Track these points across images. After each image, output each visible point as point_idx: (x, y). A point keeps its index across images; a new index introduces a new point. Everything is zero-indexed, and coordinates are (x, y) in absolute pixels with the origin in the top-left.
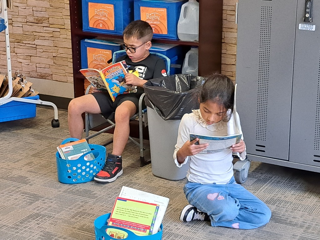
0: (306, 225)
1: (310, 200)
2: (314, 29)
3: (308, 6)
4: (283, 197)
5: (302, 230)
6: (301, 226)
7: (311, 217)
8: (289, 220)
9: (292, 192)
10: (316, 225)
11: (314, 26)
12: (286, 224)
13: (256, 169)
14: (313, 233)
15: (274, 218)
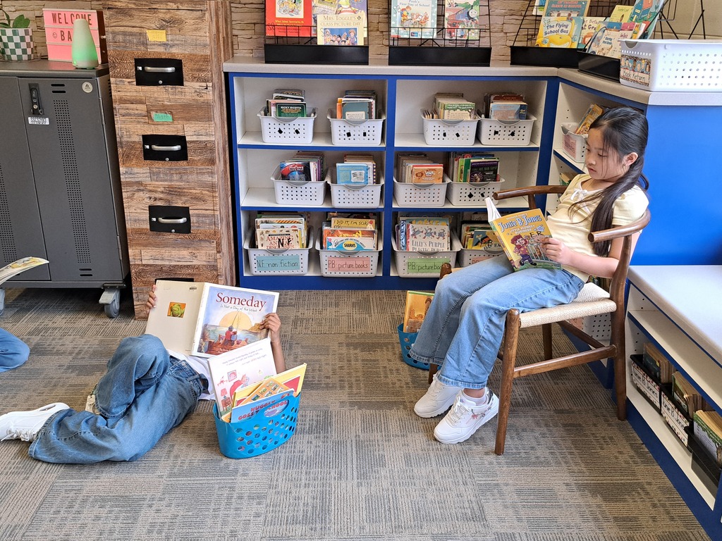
0: (77, 351)
1: (83, 321)
2: (48, 123)
3: (34, 95)
4: (51, 323)
5: (70, 358)
6: (70, 354)
7: (84, 340)
8: (55, 350)
9: (63, 316)
10: (89, 348)
11: (47, 119)
12: (52, 354)
13: (19, 296)
14: (84, 358)
15: (36, 351)
